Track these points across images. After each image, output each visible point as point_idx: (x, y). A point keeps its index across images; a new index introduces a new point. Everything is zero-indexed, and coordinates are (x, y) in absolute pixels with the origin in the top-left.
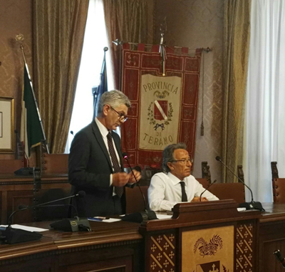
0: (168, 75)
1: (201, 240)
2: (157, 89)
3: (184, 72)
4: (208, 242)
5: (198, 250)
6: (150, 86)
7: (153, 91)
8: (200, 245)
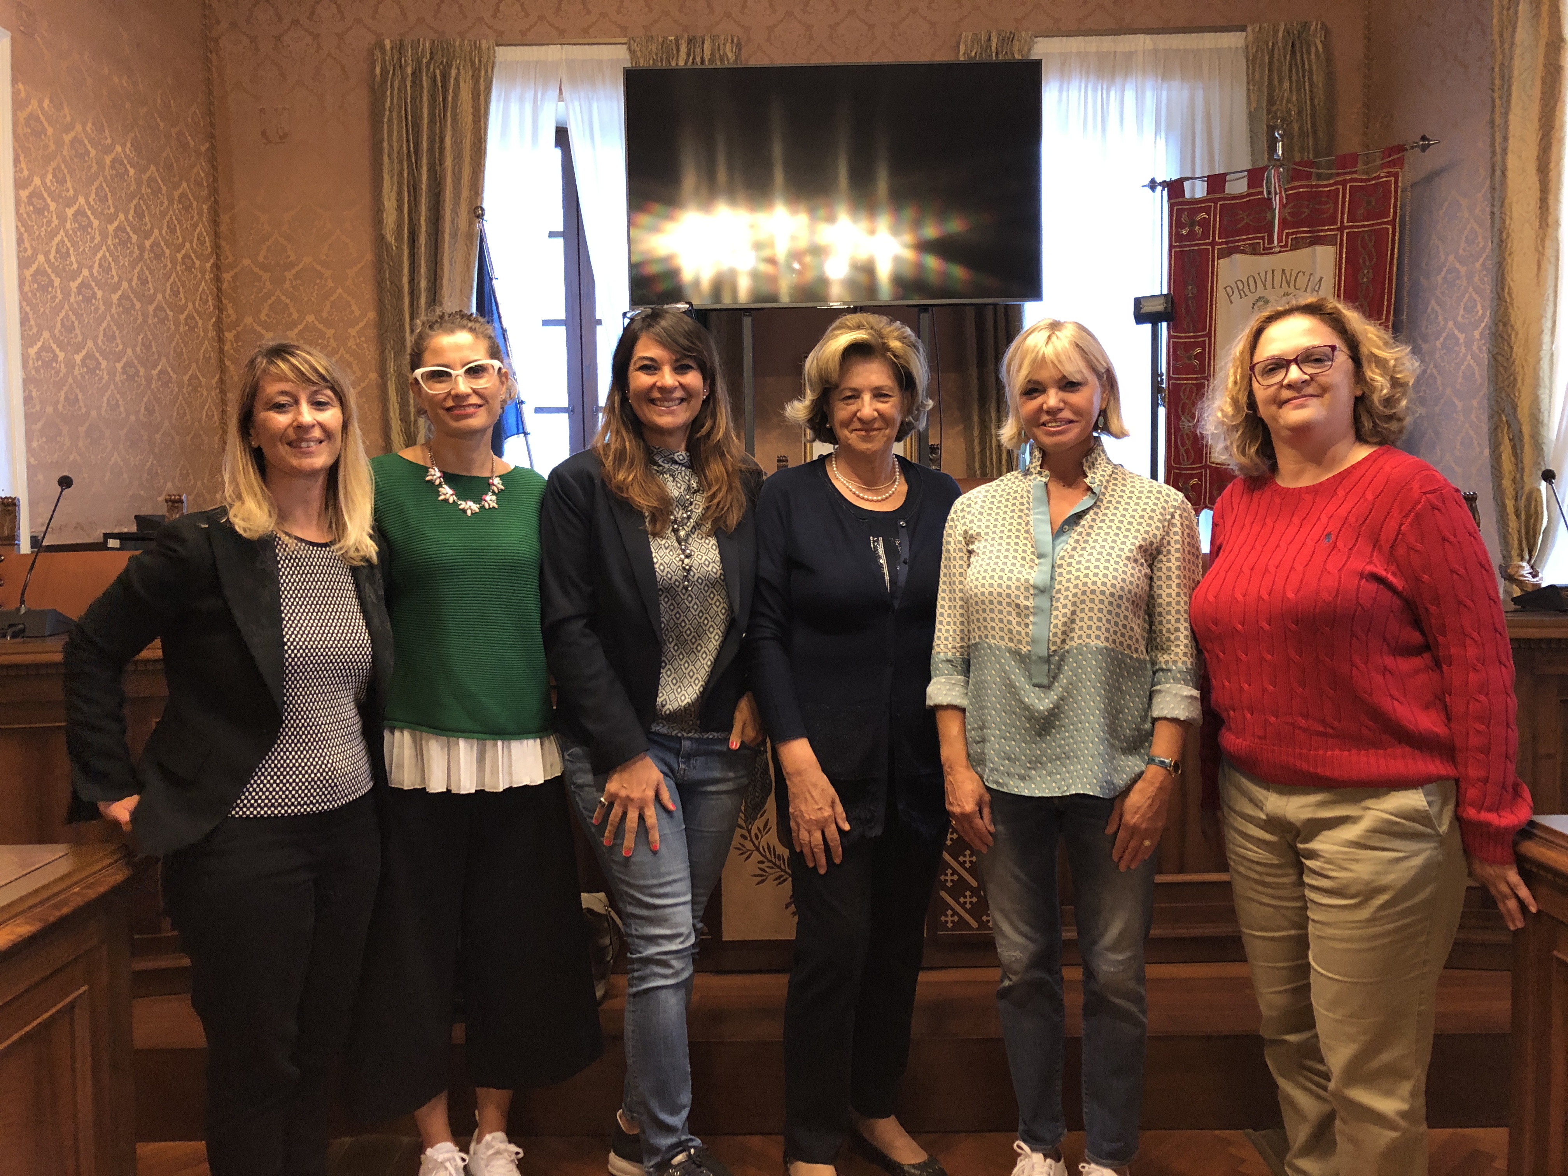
0: (1296, 245)
2: (1261, 292)
3: (1341, 229)
6: (1241, 288)
7: (1252, 298)
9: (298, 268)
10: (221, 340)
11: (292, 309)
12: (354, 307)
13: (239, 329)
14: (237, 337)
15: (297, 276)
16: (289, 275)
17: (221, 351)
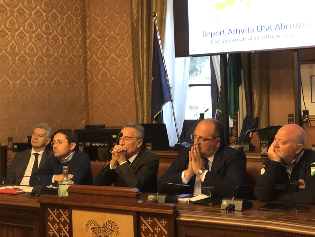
1: (93, 221)
4: (102, 225)
5: (90, 231)
8: (93, 226)
9: (109, 36)
10: (86, 65)
11: (107, 52)
12: (127, 50)
13: (91, 60)
14: (91, 63)
15: (109, 40)
16: (106, 39)
17: (86, 69)
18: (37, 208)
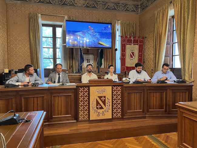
10: (8, 48)
11: (18, 45)
16: (17, 40)
18: (75, 88)
